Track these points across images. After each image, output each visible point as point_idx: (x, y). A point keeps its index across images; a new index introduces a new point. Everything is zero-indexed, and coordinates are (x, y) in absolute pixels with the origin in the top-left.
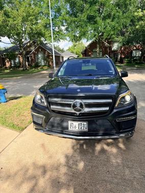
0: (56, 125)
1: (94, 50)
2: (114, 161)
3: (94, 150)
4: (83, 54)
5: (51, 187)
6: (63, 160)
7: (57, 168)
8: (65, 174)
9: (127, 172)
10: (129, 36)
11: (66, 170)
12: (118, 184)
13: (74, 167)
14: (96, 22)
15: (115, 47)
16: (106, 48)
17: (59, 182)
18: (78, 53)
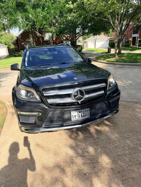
0: (55, 119)
1: (27, 40)
2: (113, 137)
3: (91, 134)
4: (14, 44)
5: (82, 182)
6: (71, 152)
7: (72, 162)
8: (84, 164)
9: (128, 142)
10: (60, 27)
11: (82, 161)
12: (130, 154)
13: (86, 154)
14: (26, 11)
15: (47, 37)
16: (38, 38)
17: (85, 174)
18: (7, 43)
